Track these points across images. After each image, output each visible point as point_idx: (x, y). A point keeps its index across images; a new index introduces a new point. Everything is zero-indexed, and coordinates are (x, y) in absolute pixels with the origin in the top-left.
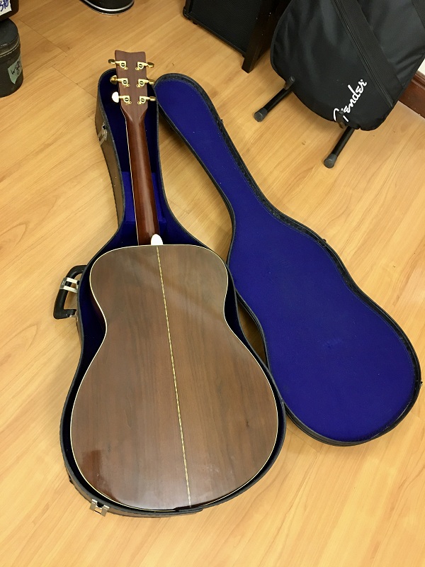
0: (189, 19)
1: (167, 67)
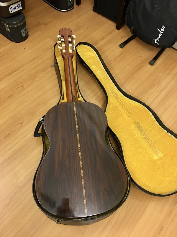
0: (95, 12)
1: (85, 29)
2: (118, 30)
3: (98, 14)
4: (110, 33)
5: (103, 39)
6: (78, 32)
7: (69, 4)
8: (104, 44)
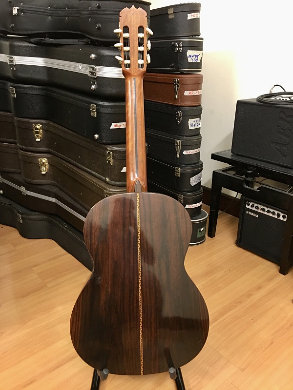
0: (240, 247)
1: (225, 272)
2: (284, 274)
3: (244, 250)
4: (271, 279)
5: (259, 288)
6: (215, 275)
7: (199, 236)
8: (263, 297)
